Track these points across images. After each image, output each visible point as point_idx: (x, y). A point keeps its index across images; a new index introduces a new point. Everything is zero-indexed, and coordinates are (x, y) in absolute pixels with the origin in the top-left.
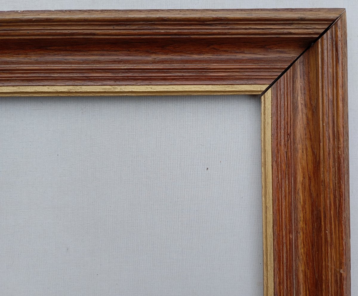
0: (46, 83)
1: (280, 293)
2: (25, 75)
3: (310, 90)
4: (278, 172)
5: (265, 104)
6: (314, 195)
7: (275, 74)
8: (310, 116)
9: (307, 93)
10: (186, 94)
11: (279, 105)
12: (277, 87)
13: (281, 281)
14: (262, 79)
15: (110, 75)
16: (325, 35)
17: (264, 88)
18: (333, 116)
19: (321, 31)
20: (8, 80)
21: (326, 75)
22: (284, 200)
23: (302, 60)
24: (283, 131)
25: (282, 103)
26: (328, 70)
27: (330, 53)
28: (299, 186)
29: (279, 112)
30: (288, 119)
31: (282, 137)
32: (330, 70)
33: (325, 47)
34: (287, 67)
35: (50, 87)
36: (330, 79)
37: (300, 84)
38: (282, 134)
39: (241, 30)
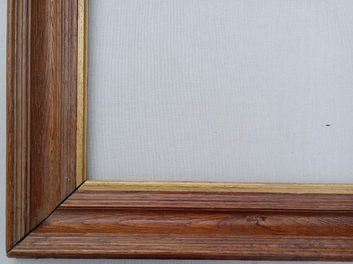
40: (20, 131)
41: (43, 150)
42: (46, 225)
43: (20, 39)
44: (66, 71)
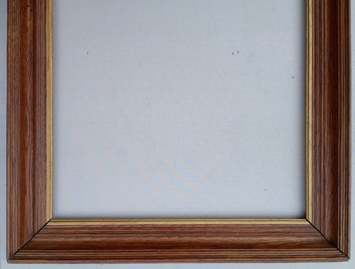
0: (314, 112)
1: (208, 228)
2: (318, 102)
3: (310, 244)
4: (268, 227)
5: (302, 221)
6: (259, 245)
7: (318, 227)
8: (297, 244)
9: (308, 242)
10: (307, 181)
11: (302, 228)
12: (311, 227)
13: (214, 228)
14: (315, 220)
15: (318, 144)
16: (339, 252)
17: (310, 221)
18: (301, 256)
19: (341, 250)
20: (315, 93)
21: (320, 252)
22: (255, 230)
23: (324, 240)
24: (289, 230)
25: (303, 230)
26: (323, 253)
27: (331, 254)
28: (261, 238)
29: (298, 228)
30: (296, 233)
31: (286, 230)
32: (323, 254)
33: (333, 252)
34: (322, 232)
35: (311, 114)
36: (319, 254)
37: (312, 239)
38: (288, 230)
39: (342, 211)
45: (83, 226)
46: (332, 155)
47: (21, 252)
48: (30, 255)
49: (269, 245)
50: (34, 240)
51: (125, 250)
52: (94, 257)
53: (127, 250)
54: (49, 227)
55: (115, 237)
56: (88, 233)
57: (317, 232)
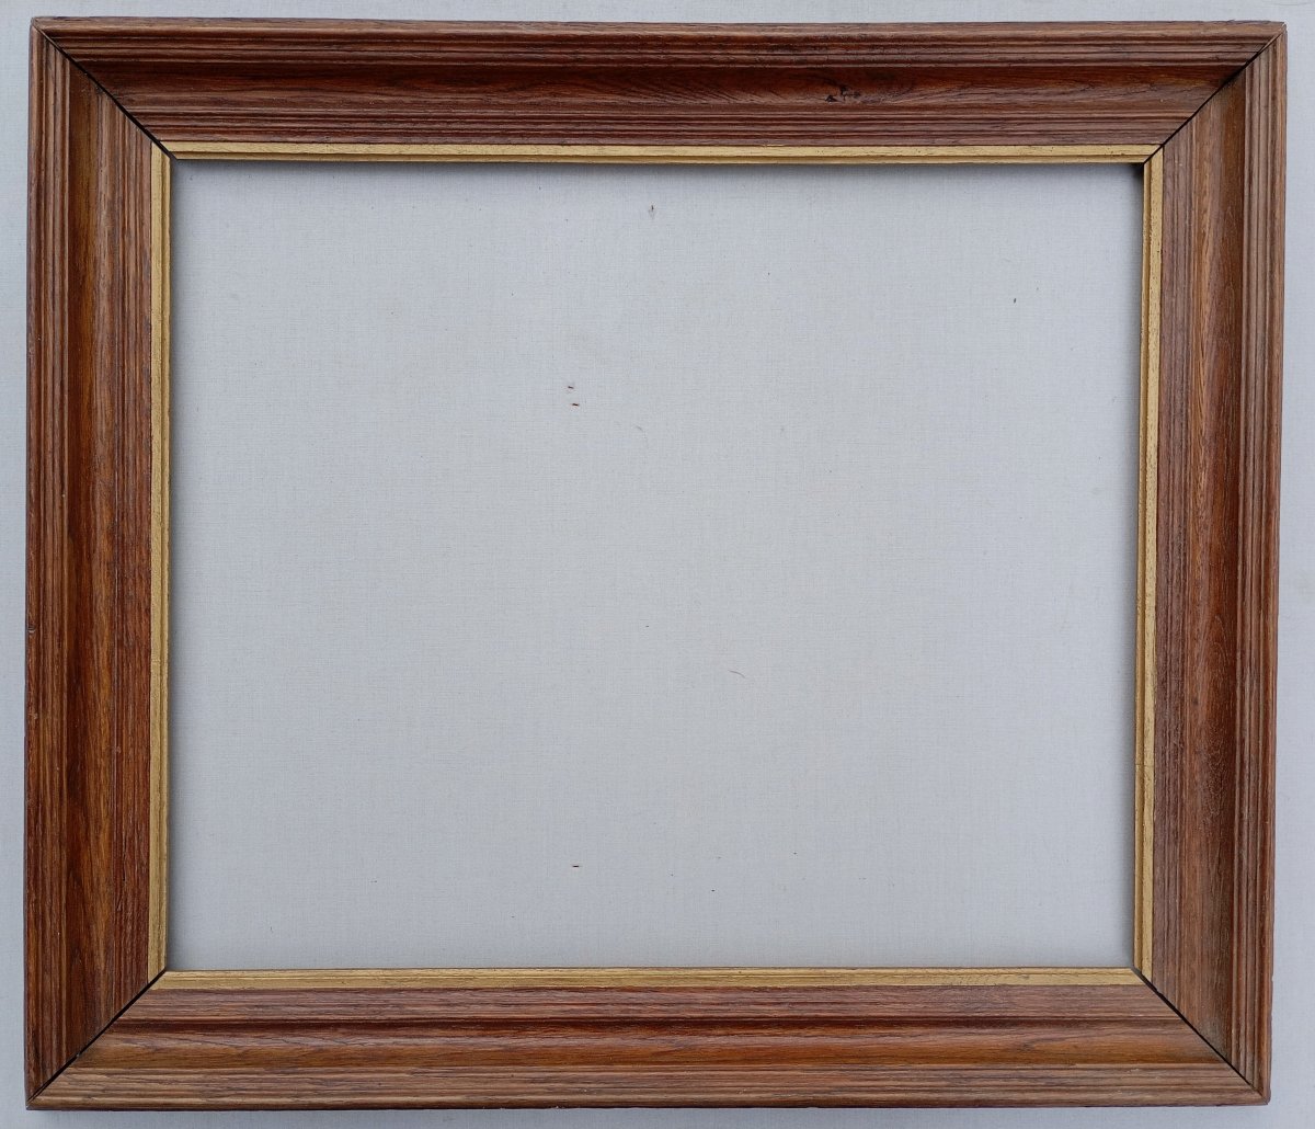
3: (85, 980)
4: (139, 850)
9: (89, 977)
11: (135, 957)
12: (138, 984)
13: (138, 676)
22: (131, 804)
24: (130, 914)
25: (129, 960)
26: (51, 1019)
28: (105, 825)
29: (135, 945)
30: (121, 937)
31: (130, 904)
36: (48, 1006)
37: (101, 990)
38: (130, 909)
40: (1261, 236)
41: (1222, 213)
42: (1217, 81)
43: (1259, 388)
44: (1179, 349)
45: (148, 255)
46: (370, 1050)
47: (64, 66)
48: (55, 93)
49: (79, 849)
50: (104, 103)
51: (66, 389)
52: (46, 293)
53: (66, 396)
54: (146, 151)
55: (112, 357)
56: (124, 274)
57: (120, 1005)
